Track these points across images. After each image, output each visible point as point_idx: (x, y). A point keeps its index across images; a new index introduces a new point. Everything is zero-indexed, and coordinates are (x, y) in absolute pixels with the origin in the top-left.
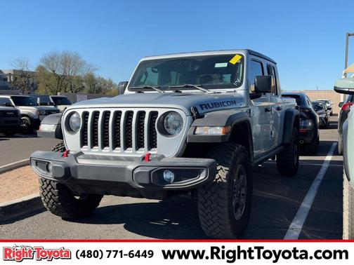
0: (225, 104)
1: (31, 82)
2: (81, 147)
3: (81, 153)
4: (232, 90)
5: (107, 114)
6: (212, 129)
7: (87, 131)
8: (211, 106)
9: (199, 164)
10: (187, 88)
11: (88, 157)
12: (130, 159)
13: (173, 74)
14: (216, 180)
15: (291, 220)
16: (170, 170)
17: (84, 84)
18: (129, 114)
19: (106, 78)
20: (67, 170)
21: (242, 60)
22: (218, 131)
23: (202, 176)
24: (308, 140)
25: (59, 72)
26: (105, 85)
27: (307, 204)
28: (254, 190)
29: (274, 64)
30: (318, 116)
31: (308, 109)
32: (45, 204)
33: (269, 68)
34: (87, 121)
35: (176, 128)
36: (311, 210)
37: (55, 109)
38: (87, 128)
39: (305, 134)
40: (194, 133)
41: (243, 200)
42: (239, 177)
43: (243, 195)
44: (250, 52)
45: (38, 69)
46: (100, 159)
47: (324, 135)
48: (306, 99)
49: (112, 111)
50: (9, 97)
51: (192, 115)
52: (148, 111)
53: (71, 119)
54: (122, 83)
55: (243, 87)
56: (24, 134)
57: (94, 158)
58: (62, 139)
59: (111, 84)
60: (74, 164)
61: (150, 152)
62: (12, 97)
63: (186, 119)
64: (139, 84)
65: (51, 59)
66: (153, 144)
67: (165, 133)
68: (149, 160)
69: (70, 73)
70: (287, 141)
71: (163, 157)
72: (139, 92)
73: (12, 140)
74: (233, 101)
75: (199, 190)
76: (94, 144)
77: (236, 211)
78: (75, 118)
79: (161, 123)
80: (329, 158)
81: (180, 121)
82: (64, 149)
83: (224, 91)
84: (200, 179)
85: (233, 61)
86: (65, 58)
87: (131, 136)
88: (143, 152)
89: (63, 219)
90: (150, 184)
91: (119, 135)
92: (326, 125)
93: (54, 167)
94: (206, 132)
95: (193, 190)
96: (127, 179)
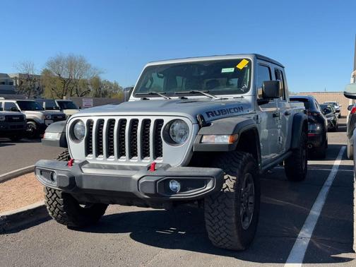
0: (232, 111)
1: (37, 86)
2: (86, 155)
3: (86, 162)
4: (240, 96)
5: (111, 122)
6: (219, 137)
7: (91, 139)
8: (218, 113)
9: (206, 174)
10: (193, 93)
11: (93, 167)
12: (135, 169)
13: (179, 79)
14: (224, 189)
15: (300, 227)
16: (176, 180)
17: (90, 87)
18: (134, 122)
19: (112, 81)
20: (72, 179)
21: (249, 64)
22: (225, 140)
23: (209, 186)
24: (317, 143)
25: (65, 76)
26: (111, 88)
27: (315, 212)
28: (262, 197)
29: (281, 69)
30: (326, 119)
31: (317, 113)
32: (50, 213)
33: (277, 72)
34: (92, 129)
35: (182, 136)
36: (320, 218)
37: (61, 113)
38: (91, 136)
39: (313, 138)
40: (200, 142)
41: (251, 209)
42: (246, 186)
43: (251, 203)
44: (257, 57)
45: (43, 73)
46: (105, 168)
47: (333, 139)
48: (314, 102)
49: (117, 119)
50: (14, 102)
51: (198, 123)
52: (153, 119)
53: (75, 128)
54: (127, 89)
55: (250, 92)
56: (29, 138)
57: (99, 167)
58: (67, 147)
59: (117, 87)
60: (79, 173)
61: (156, 161)
62: (18, 102)
63: (192, 128)
64: (144, 90)
65: (57, 63)
66: (158, 153)
67: (171, 141)
68: (155, 170)
69: (76, 76)
70: (295, 146)
71: (169, 166)
72: (145, 99)
73: (18, 145)
74: (240, 108)
75: (206, 200)
76: (99, 152)
77: (243, 220)
78: (79, 126)
79: (167, 131)
80: (338, 163)
81: (186, 129)
82: (69, 158)
83: (231, 97)
84: (207, 188)
85: (240, 66)
86: (71, 62)
87: (136, 144)
88: (148, 161)
89: (69, 228)
90: (156, 194)
91: (124, 144)
92: (334, 128)
93: (59, 177)
94: (212, 141)
95: (200, 200)
96: (133, 189)
